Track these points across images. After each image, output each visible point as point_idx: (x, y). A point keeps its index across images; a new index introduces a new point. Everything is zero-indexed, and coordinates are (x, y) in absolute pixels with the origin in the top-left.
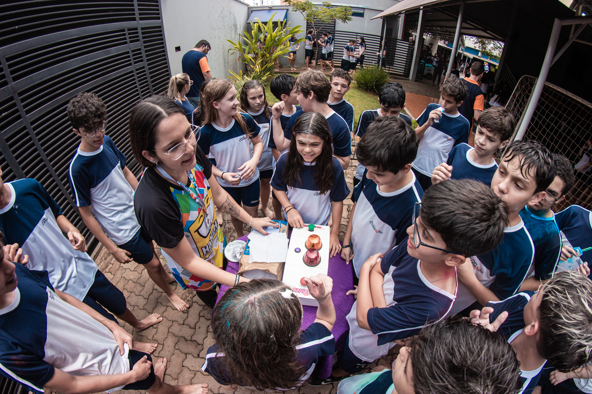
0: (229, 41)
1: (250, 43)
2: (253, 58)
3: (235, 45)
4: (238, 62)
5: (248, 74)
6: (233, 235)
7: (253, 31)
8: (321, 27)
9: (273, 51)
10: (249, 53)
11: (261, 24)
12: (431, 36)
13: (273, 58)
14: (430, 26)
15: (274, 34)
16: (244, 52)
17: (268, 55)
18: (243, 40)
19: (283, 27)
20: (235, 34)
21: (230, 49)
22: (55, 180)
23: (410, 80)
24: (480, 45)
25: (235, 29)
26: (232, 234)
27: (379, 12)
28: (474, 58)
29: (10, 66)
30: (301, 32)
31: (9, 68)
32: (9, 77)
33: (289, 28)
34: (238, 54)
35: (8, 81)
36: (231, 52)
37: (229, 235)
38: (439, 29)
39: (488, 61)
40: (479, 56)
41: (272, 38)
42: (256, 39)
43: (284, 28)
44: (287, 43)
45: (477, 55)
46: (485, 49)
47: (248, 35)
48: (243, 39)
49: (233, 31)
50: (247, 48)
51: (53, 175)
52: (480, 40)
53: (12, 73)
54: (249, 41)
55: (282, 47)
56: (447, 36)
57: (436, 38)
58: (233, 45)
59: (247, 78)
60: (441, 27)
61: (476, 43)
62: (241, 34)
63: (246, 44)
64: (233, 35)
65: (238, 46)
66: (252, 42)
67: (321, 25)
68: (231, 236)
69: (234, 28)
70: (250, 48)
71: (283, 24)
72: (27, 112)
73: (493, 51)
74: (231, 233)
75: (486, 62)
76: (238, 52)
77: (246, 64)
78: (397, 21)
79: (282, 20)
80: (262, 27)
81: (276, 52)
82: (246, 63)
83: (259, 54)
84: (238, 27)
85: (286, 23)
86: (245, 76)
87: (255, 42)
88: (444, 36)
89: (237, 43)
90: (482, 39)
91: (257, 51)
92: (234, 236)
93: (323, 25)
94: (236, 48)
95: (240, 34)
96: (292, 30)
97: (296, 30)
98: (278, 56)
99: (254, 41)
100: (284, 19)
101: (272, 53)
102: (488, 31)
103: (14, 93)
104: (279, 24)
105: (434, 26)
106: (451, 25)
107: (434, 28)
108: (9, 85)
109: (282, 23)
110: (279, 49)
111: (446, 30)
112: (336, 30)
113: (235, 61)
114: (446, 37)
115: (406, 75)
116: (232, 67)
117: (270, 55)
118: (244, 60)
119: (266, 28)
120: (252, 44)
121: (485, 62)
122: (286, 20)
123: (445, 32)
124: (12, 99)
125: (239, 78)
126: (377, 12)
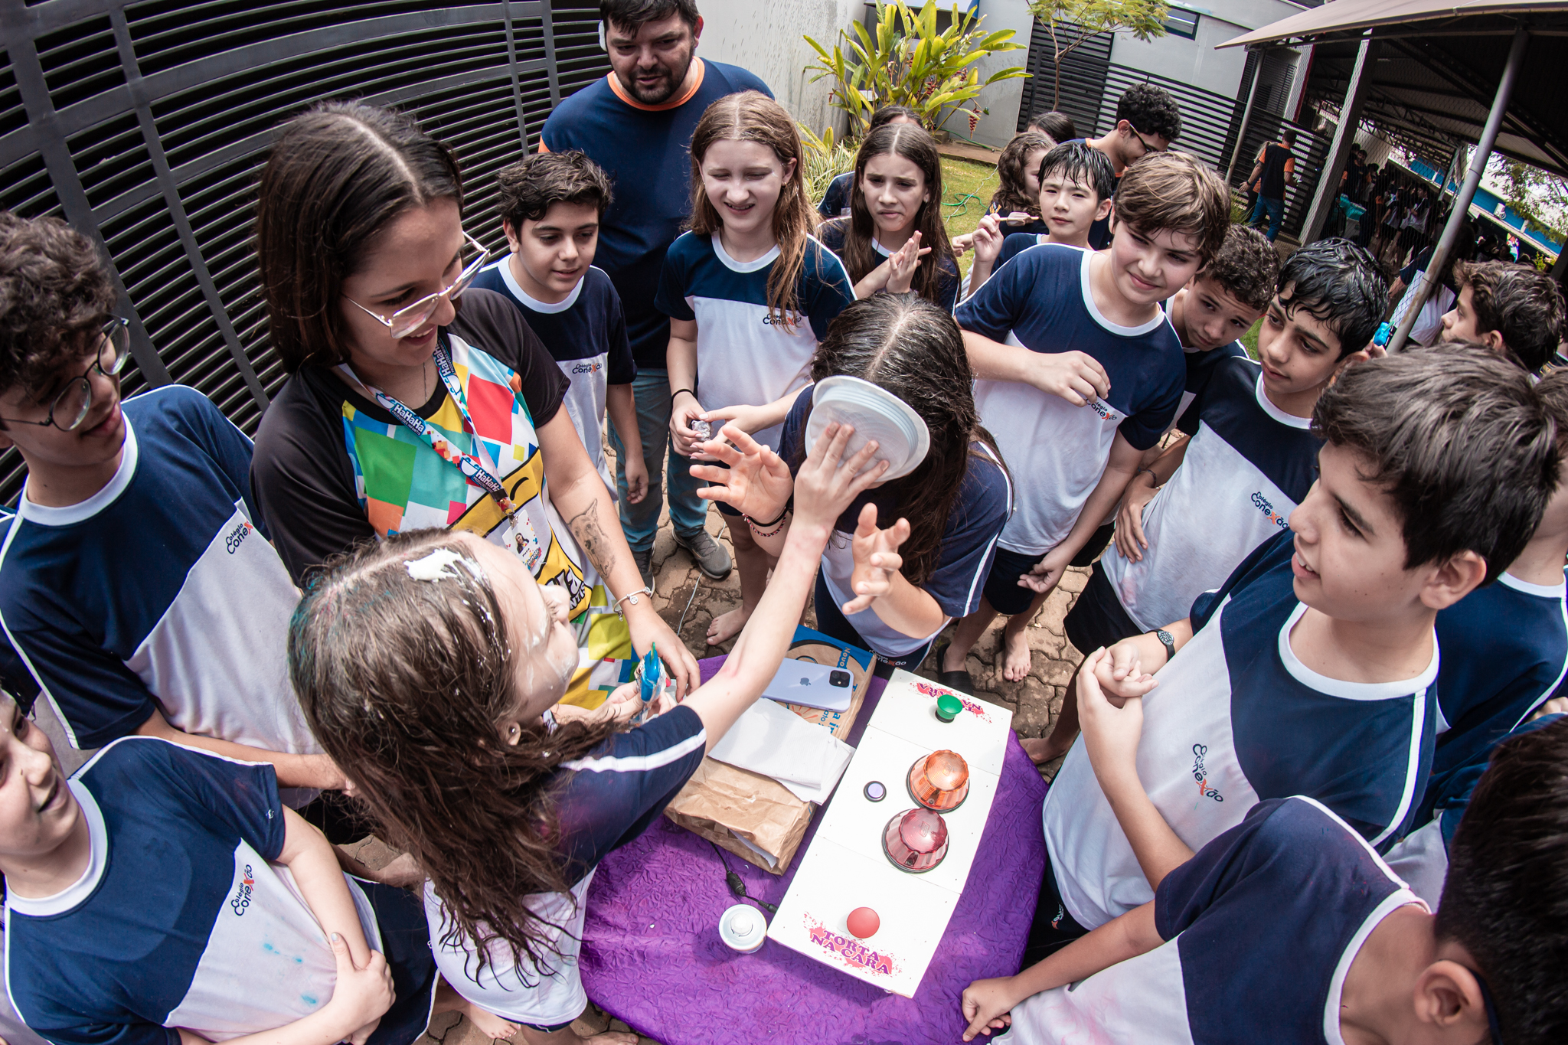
0: (809, 40)
1: (867, 57)
2: (871, 103)
3: (824, 55)
4: (828, 107)
5: (851, 141)
6: (708, 606)
7: (879, 26)
8: (1074, 42)
9: (930, 91)
10: (861, 87)
11: (904, 12)
12: (1372, 129)
13: (927, 109)
14: (1378, 100)
15: (938, 41)
16: (849, 82)
17: (914, 100)
18: (848, 50)
19: (964, 29)
20: (829, 28)
21: (809, 67)
22: (233, 353)
23: (1299, 245)
24: (1510, 183)
25: (830, 15)
26: (704, 601)
27: (1241, 31)
28: (1481, 216)
29: (136, 33)
30: (1014, 49)
31: (134, 38)
32: (130, 62)
33: (980, 32)
34: (831, 82)
35: (126, 72)
36: (811, 74)
37: (697, 602)
38: (1402, 111)
39: (1521, 236)
40: (1497, 216)
41: (932, 53)
42: (887, 51)
43: (967, 31)
44: (972, 75)
45: (1492, 210)
46: (1522, 198)
47: (864, 37)
48: (851, 47)
49: (825, 18)
50: (858, 72)
51: (226, 339)
52: (1511, 166)
53: (140, 50)
54: (865, 54)
55: (956, 81)
56: (1418, 137)
57: (1384, 139)
58: (819, 54)
59: (845, 151)
60: (1409, 107)
61: (1499, 174)
62: (845, 32)
63: (857, 59)
64: (823, 30)
65: (834, 61)
66: (873, 57)
67: (1077, 36)
68: (699, 608)
69: (827, 11)
70: (865, 73)
71: (966, 21)
72: (174, 161)
73: (1542, 207)
74: (704, 597)
75: (1513, 235)
76: (831, 78)
77: (850, 115)
78: (1289, 68)
79: (964, 10)
80: (905, 19)
81: (937, 95)
82: (851, 111)
83: (890, 93)
84: (840, 11)
85: (973, 21)
86: (841, 146)
87: (882, 57)
88: (1410, 137)
89: (832, 53)
90: (1520, 165)
91: (884, 84)
92: (707, 611)
93: (1081, 36)
94: (828, 64)
95: (841, 32)
96: (988, 41)
97: (1002, 41)
98: (942, 104)
99: (879, 54)
100: (971, 7)
101: (926, 97)
102: (1547, 145)
103: (140, 106)
104: (955, 19)
105: (1389, 102)
106: (1442, 108)
107: (1388, 108)
108: (127, 84)
109: (962, 16)
110: (946, 86)
111: (1421, 119)
112: (1112, 61)
113: (819, 103)
114: (1415, 140)
115: (1291, 227)
116: (809, 117)
117: (919, 102)
118: (846, 103)
119: (917, 22)
120: (873, 63)
121: (1509, 236)
122: (975, 9)
123: (1418, 125)
124: (132, 121)
125: (822, 148)
126: (1235, 30)
